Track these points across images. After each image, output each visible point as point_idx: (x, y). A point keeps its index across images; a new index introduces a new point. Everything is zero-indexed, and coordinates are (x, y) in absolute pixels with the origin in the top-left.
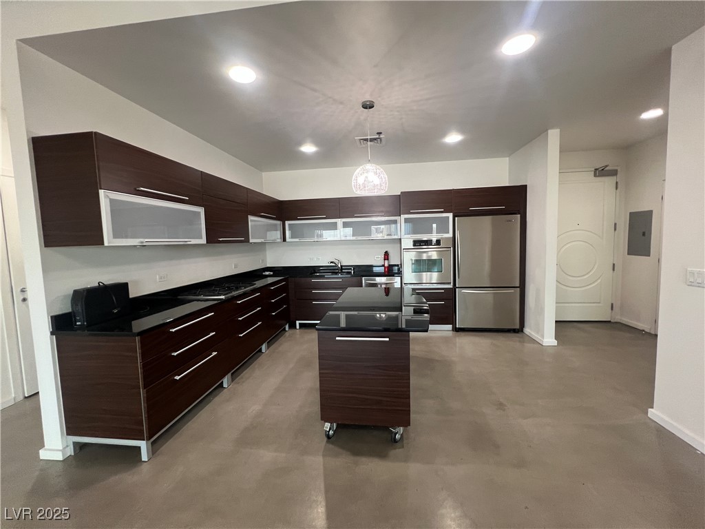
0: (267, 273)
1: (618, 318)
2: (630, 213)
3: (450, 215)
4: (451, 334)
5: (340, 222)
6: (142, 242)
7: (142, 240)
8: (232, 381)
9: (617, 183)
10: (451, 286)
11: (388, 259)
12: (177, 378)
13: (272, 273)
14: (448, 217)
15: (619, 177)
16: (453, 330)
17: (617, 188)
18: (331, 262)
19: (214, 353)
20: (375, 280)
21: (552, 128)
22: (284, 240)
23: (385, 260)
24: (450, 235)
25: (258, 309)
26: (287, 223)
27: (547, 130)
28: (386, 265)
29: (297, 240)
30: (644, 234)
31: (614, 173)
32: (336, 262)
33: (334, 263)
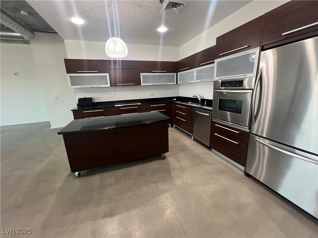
5: (195, 70)
16: (244, 172)
18: (194, 96)
22: (177, 83)
33: (197, 97)
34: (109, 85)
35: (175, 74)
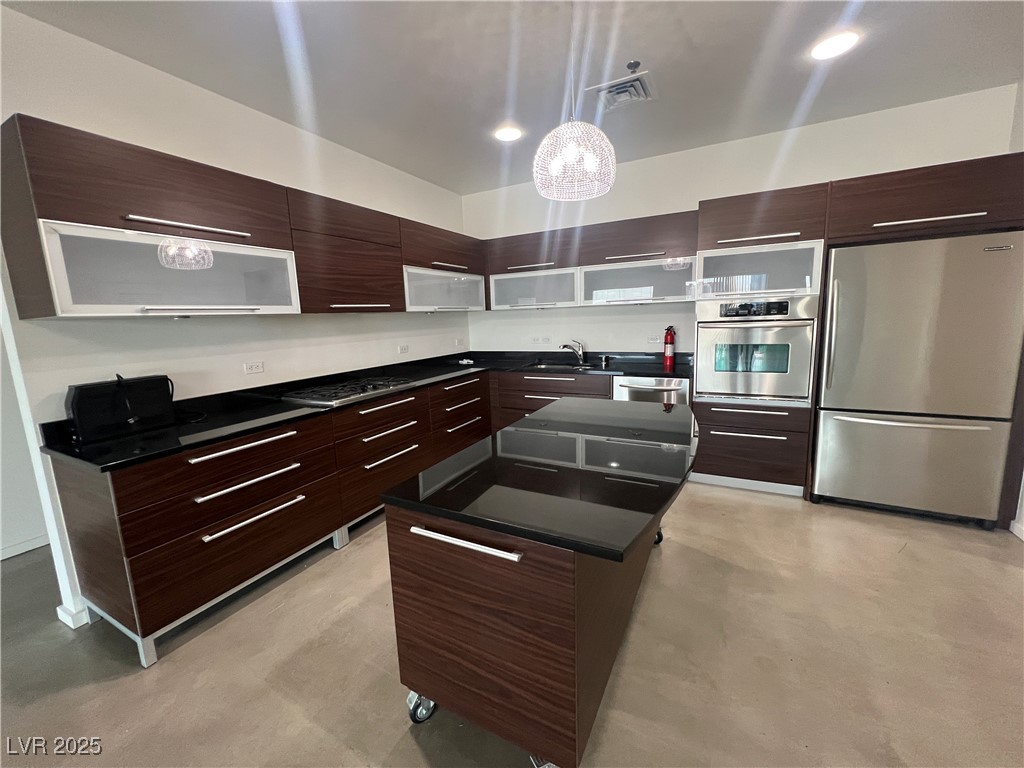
0: (465, 362)
3: (818, 245)
4: (800, 504)
5: (579, 272)
8: (350, 540)
10: (807, 404)
11: (672, 343)
12: (207, 539)
13: (472, 362)
14: (814, 250)
16: (805, 497)
18: (565, 347)
19: (301, 498)
22: (488, 307)
23: (666, 343)
24: (816, 290)
25: (413, 423)
26: (493, 278)
28: (669, 353)
29: (507, 307)
32: (571, 343)
33: (570, 347)
34: (295, 308)
35: (480, 279)
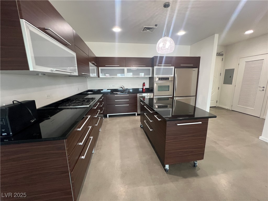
0: (90, 93)
1: (218, 106)
2: (226, 70)
3: (173, 67)
5: (126, 69)
6: (52, 71)
7: (52, 69)
9: (222, 59)
10: (172, 96)
11: (145, 86)
13: (92, 93)
14: (172, 68)
15: (223, 57)
17: (222, 61)
18: (121, 87)
20: (142, 95)
21: (217, 33)
22: (99, 77)
24: (173, 76)
26: (100, 68)
27: (215, 34)
28: (144, 88)
30: (230, 77)
31: (222, 55)
32: (123, 87)
